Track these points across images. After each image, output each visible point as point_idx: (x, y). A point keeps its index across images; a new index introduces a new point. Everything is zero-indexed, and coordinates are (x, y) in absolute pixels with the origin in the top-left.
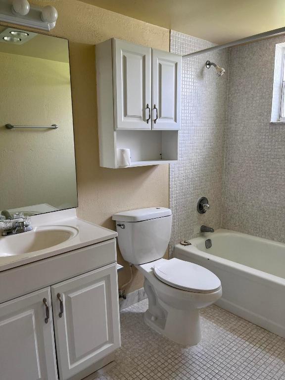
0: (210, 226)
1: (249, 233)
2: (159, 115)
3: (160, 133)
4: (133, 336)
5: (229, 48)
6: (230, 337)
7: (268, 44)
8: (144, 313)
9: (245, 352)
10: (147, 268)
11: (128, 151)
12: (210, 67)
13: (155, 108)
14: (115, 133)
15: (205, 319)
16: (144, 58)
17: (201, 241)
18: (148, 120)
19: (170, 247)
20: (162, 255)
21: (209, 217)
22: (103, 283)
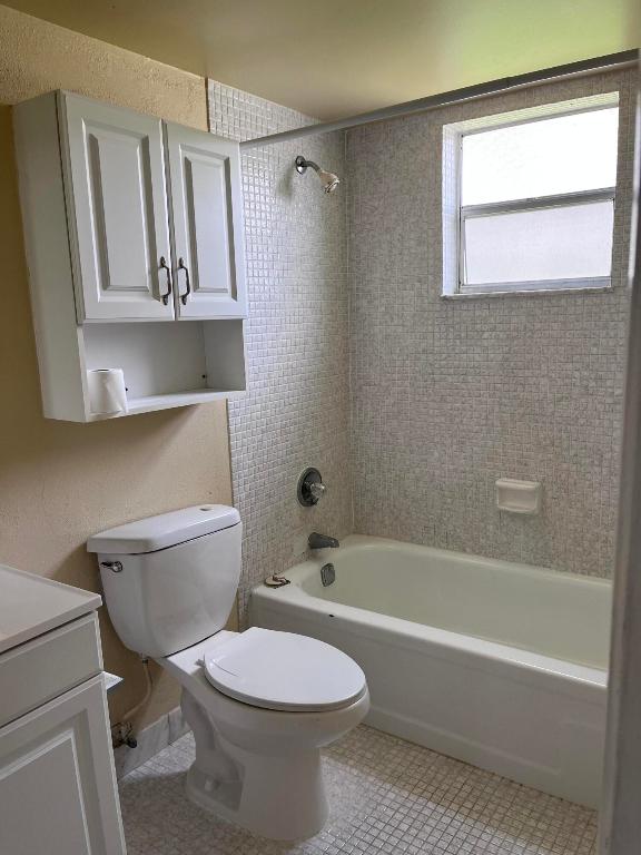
0: (330, 531)
1: (413, 540)
2: (194, 284)
3: (200, 326)
4: (162, 843)
5: (343, 130)
6: (392, 796)
7: (426, 125)
8: (186, 773)
9: (428, 829)
10: (185, 661)
11: (119, 375)
12: (304, 171)
13: (181, 266)
14: (80, 333)
15: (332, 762)
16: (145, 144)
17: (311, 570)
18: (165, 297)
19: (241, 595)
20: (223, 621)
21: (327, 511)
22: (69, 735)
